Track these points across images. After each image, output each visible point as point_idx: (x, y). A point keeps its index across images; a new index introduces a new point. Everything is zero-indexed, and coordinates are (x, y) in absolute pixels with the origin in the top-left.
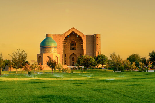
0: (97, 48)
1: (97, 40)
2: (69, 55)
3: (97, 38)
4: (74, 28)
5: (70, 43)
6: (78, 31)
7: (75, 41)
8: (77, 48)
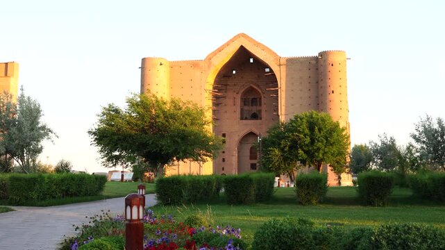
0: (332, 105)
1: (330, 75)
2: (237, 138)
3: (330, 68)
4: (243, 35)
5: (239, 95)
6: (258, 44)
7: (258, 86)
8: (264, 114)
